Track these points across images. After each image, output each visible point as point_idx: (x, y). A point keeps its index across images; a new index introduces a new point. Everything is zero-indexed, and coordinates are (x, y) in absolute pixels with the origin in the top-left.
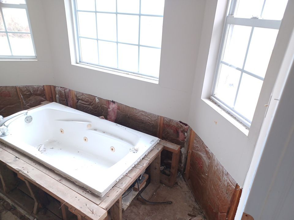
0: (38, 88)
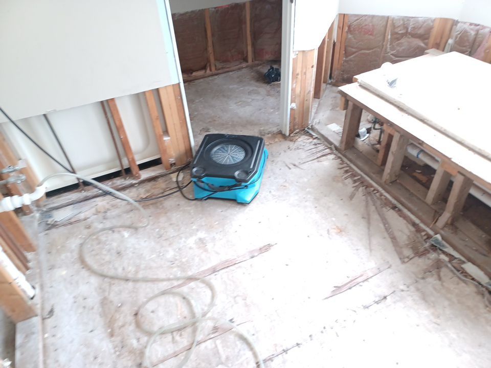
0: (424, 22)
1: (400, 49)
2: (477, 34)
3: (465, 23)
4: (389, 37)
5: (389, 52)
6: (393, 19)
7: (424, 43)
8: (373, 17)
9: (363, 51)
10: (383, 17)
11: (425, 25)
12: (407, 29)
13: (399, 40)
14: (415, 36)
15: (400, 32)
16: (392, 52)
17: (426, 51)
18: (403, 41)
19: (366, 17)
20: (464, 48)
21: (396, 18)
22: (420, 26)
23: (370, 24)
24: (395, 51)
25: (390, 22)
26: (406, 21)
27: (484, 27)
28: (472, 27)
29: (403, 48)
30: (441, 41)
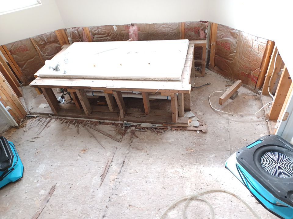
0: (51, 34)
1: (49, 51)
2: (78, 31)
3: (69, 29)
4: (38, 48)
5: (44, 55)
6: (33, 39)
7: (58, 44)
8: (21, 41)
9: (29, 61)
10: (27, 39)
11: (52, 35)
12: (45, 40)
13: (44, 47)
14: (50, 42)
15: (42, 43)
16: (46, 55)
17: (62, 47)
18: (47, 47)
19: (17, 43)
20: (78, 39)
21: (34, 37)
22: (50, 37)
23: (22, 45)
24: (46, 54)
25: (33, 41)
26: (41, 37)
27: (79, 28)
28: (74, 29)
29: (49, 50)
30: (65, 40)
